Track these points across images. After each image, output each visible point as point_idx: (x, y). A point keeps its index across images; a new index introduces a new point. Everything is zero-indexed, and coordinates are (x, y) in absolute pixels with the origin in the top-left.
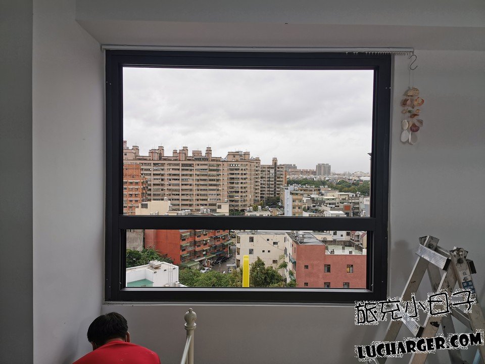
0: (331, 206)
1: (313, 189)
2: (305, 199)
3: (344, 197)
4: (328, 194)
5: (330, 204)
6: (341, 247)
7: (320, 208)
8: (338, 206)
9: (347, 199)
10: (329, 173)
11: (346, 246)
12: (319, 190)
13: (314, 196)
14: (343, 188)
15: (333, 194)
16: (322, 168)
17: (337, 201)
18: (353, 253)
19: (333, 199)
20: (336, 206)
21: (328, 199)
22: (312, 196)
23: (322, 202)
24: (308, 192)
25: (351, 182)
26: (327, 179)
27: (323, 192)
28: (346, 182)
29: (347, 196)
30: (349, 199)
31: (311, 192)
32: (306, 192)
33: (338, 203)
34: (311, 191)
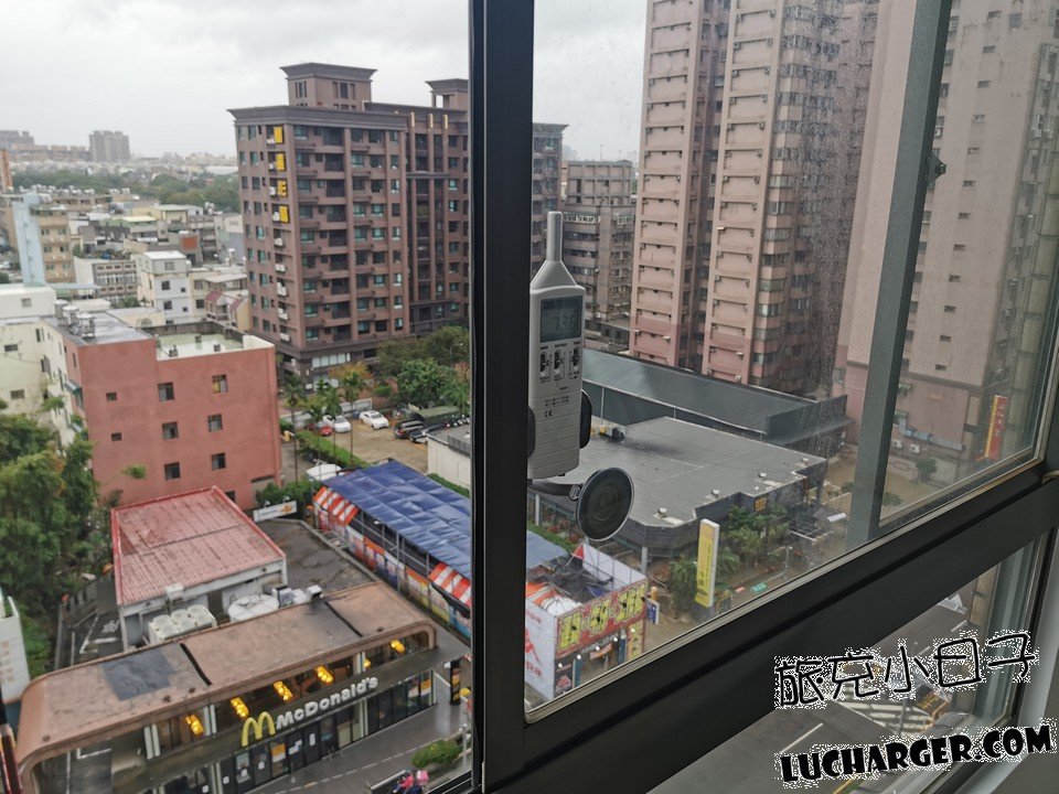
0: (148, 239)
1: (92, 200)
2: (74, 226)
3: (176, 217)
4: (135, 210)
5: (142, 235)
6: (192, 337)
7: (118, 247)
8: (166, 240)
9: (184, 221)
10: (126, 156)
11: (203, 333)
12: (108, 200)
13: (98, 215)
14: (168, 194)
15: (148, 210)
16: (107, 144)
17: (161, 226)
18: (223, 350)
19: (149, 223)
20: (160, 240)
21: (137, 223)
22: (93, 216)
23: (121, 231)
24: (79, 207)
25: (187, 178)
26: (123, 170)
27: (120, 205)
28: (174, 179)
29: (184, 216)
30: (189, 221)
31: (85, 207)
32: (73, 207)
33: (163, 232)
34: (88, 202)
